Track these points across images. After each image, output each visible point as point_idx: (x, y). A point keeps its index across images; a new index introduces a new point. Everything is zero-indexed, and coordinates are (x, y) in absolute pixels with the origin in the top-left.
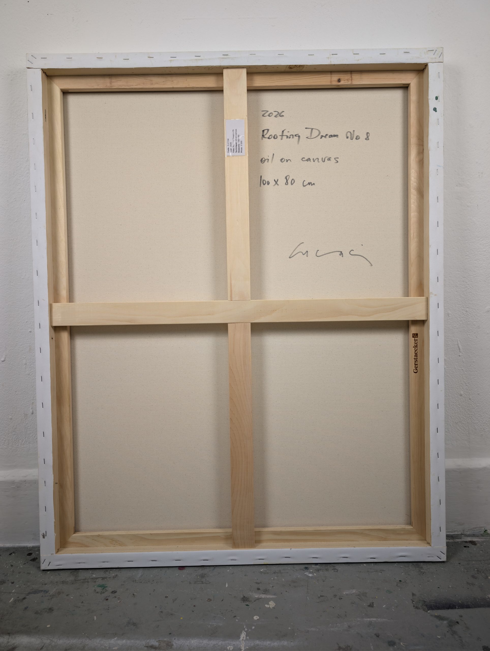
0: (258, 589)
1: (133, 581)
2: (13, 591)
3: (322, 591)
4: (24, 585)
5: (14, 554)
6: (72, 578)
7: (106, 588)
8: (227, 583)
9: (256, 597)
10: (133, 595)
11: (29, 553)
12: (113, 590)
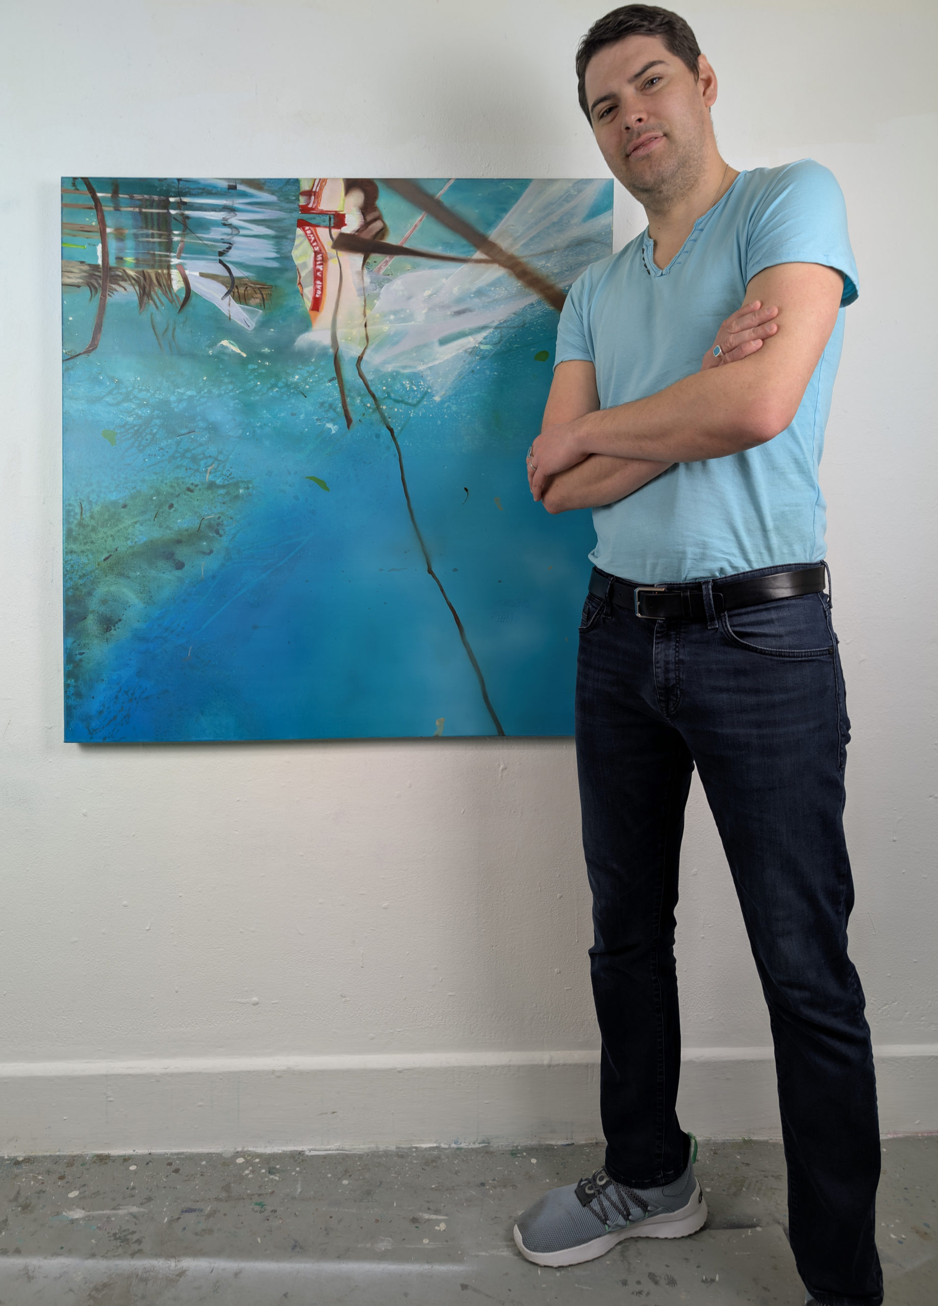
0: (429, 1209)
1: (293, 1198)
2: (165, 1210)
3: (497, 1212)
4: (174, 1202)
5: (151, 1164)
6: (224, 1195)
7: (265, 1206)
8: (395, 1203)
9: (426, 1219)
10: (295, 1214)
11: (168, 1162)
12: (273, 1209)
